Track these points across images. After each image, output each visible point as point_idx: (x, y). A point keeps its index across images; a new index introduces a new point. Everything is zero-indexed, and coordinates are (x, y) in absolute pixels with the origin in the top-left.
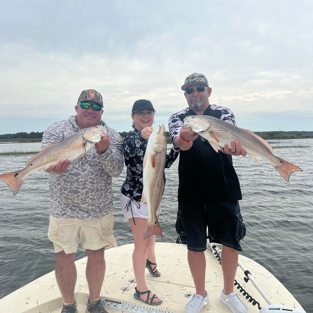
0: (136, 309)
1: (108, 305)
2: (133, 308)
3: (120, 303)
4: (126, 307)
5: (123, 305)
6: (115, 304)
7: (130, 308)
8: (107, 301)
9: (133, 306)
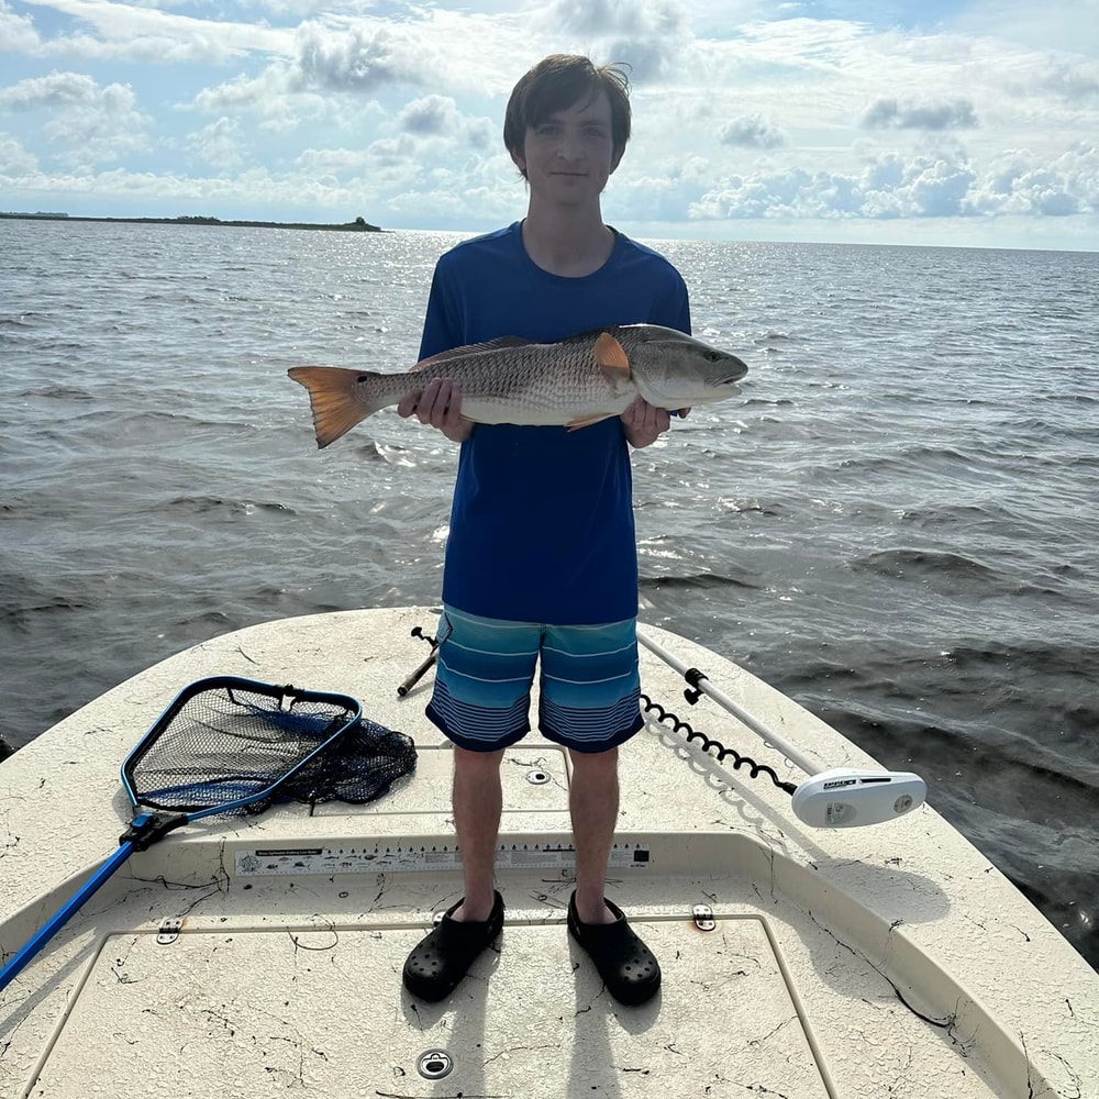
0: (384, 860)
1: (270, 867)
2: (371, 858)
3: (319, 852)
4: (342, 860)
5: (332, 855)
6: (300, 859)
7: (359, 861)
8: (267, 853)
9: (368, 853)
